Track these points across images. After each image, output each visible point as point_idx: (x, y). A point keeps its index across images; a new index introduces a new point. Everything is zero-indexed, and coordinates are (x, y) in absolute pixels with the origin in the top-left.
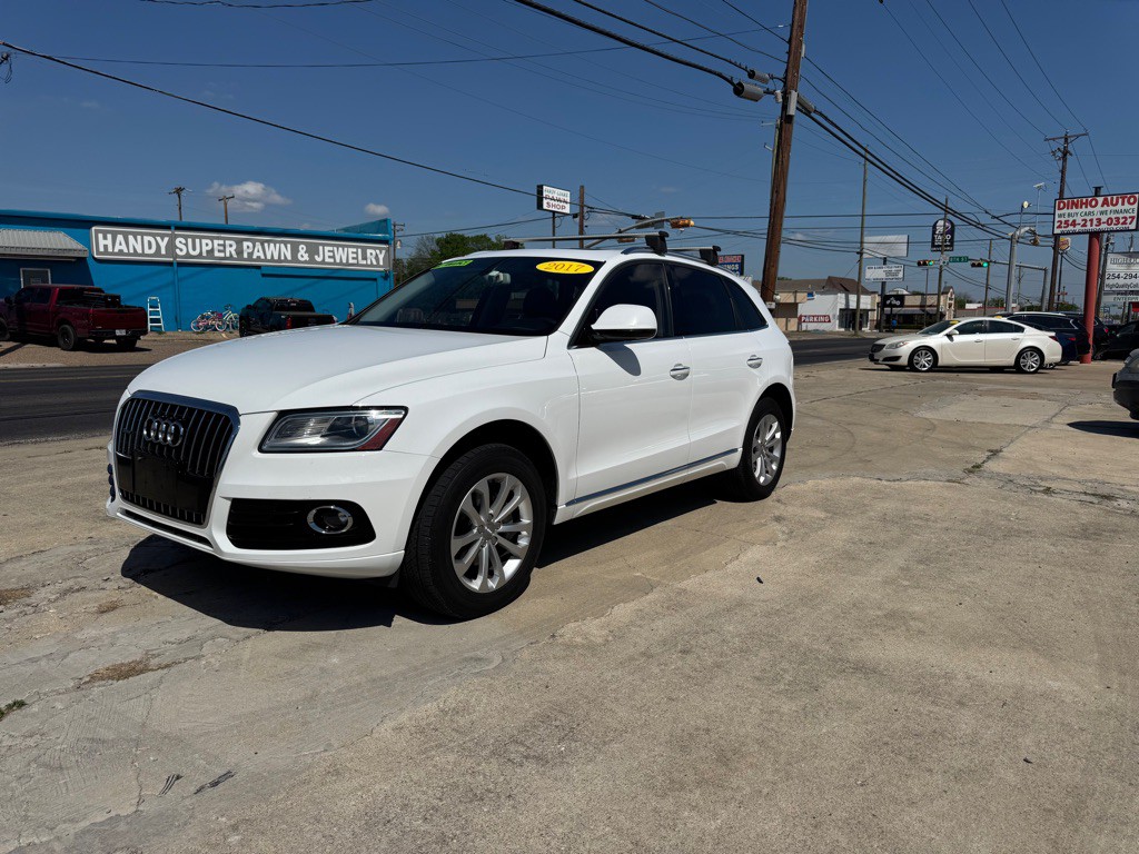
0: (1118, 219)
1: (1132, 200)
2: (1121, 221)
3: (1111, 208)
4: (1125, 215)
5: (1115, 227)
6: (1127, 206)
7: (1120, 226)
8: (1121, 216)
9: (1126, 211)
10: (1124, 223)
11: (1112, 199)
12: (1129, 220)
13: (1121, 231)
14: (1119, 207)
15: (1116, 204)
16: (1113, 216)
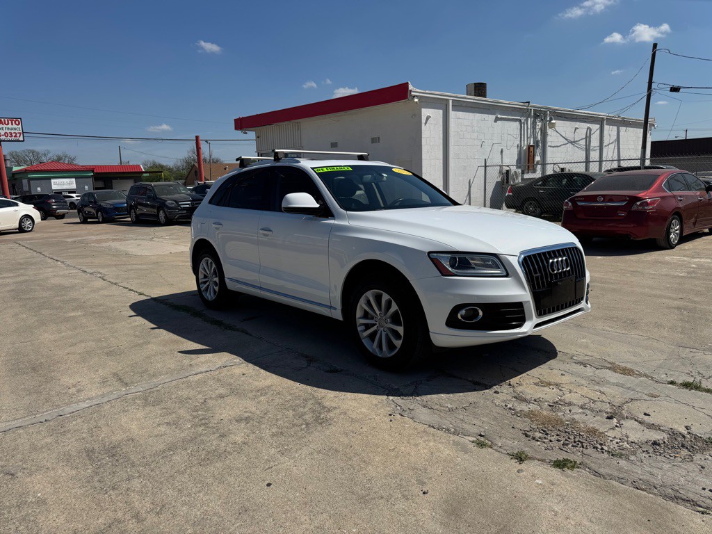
0: (11, 133)
1: (17, 123)
2: (14, 135)
3: (5, 126)
4: (15, 131)
5: (10, 139)
6: (15, 126)
7: (13, 138)
8: (12, 131)
9: (15, 129)
10: (15, 136)
11: (5, 121)
12: (18, 135)
13: (15, 141)
14: (10, 126)
15: (8, 124)
16: (8, 132)
